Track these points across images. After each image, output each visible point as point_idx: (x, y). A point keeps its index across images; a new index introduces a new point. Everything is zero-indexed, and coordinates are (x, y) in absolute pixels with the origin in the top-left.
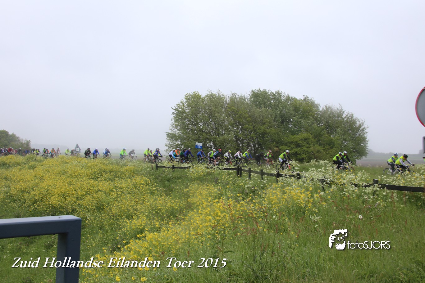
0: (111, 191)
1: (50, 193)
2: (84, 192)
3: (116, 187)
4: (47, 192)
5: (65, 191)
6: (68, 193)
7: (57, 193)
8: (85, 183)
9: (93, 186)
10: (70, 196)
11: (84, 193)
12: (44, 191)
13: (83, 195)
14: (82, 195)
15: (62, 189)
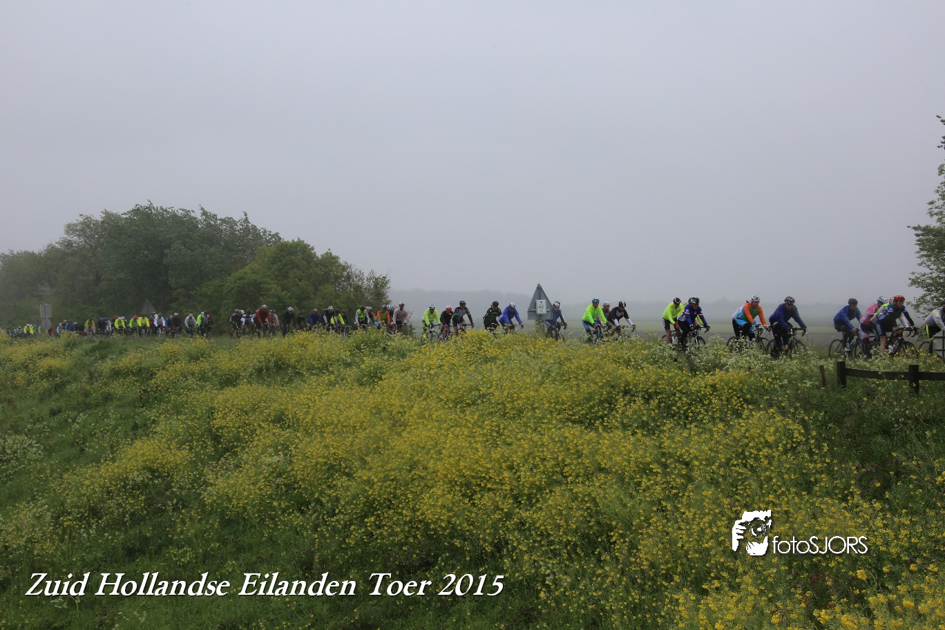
0: (644, 470)
1: (422, 478)
2: (544, 473)
3: (663, 454)
4: (410, 471)
5: (473, 470)
6: (484, 478)
7: (446, 476)
8: (545, 439)
9: (578, 451)
10: (490, 490)
11: (541, 479)
12: (400, 470)
13: (540, 489)
14: (533, 485)
15: (462, 464)
